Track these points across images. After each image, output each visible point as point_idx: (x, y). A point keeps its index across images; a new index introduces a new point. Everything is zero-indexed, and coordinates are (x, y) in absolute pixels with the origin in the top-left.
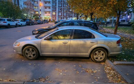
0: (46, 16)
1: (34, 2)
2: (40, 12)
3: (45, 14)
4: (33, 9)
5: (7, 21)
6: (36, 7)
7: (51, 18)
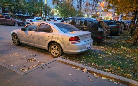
0: (107, 17)
1: (98, 2)
2: (102, 13)
3: (107, 15)
4: (95, 10)
5: (57, 20)
6: (98, 7)
7: (112, 19)
